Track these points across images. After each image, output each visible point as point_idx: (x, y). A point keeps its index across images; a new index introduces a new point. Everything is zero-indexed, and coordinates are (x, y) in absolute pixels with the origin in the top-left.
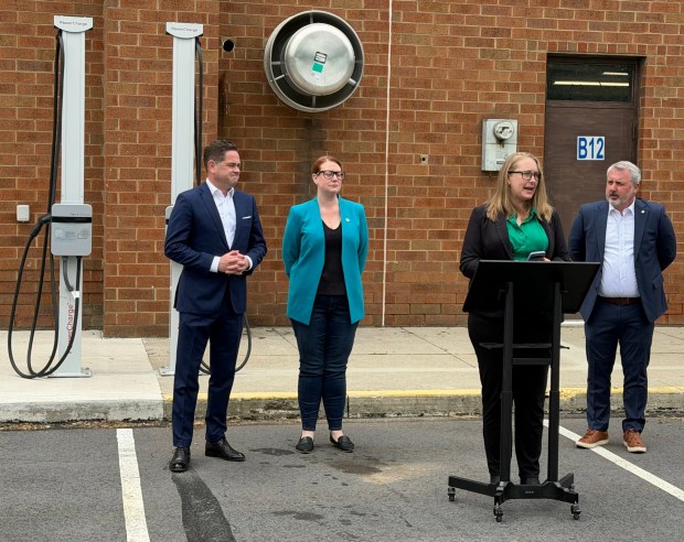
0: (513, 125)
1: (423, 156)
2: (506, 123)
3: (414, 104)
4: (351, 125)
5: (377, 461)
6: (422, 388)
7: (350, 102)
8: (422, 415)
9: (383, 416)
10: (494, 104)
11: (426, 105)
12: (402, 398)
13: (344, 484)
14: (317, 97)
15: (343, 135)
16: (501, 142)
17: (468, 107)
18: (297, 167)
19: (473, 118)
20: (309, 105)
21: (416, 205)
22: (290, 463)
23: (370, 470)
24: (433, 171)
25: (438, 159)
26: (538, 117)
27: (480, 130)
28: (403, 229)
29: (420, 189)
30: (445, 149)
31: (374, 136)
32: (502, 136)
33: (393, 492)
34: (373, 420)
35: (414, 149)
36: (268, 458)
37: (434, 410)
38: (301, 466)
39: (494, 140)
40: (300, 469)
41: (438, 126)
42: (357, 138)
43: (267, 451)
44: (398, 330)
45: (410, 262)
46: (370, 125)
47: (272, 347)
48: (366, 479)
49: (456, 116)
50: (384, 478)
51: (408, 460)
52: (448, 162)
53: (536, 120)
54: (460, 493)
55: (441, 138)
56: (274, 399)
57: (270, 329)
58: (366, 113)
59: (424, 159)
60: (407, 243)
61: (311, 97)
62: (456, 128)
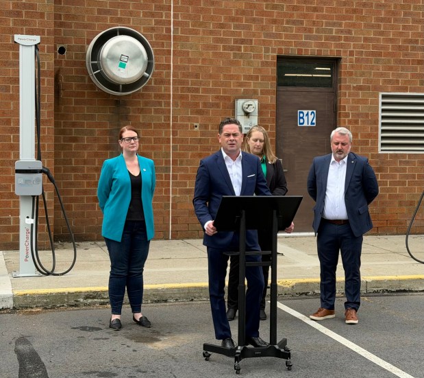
0: (255, 103)
1: (195, 124)
2: (249, 103)
3: (189, 90)
4: (146, 104)
5: (158, 333)
6: (193, 282)
7: (146, 89)
8: (192, 300)
9: (166, 301)
10: (242, 89)
11: (197, 90)
12: (179, 289)
13: (134, 351)
14: (123, 85)
15: (141, 111)
16: (247, 114)
17: (225, 91)
18: (110, 133)
19: (228, 98)
20: (117, 90)
21: (191, 157)
22: (98, 336)
23: (153, 340)
24: (203, 134)
25: (206, 127)
26: (272, 98)
27: (233, 107)
28: (183, 173)
29: (194, 146)
30: (210, 120)
31: (162, 112)
32: (248, 110)
33: (169, 356)
34: (159, 304)
35: (189, 119)
36: (84, 333)
37: (201, 296)
38: (106, 339)
39: (243, 113)
40: (105, 341)
41: (205, 104)
42: (151, 113)
43: (84, 329)
44: (181, 241)
45: (188, 196)
46: (160, 104)
47: (93, 255)
48: (150, 346)
49: (217, 97)
50: (162, 345)
51: (180, 332)
52: (212, 128)
53: (270, 100)
54: (214, 355)
55: (208, 113)
56: (91, 291)
57: (93, 243)
58: (156, 96)
59: (196, 126)
60: (186, 183)
61: (119, 85)
62: (217, 105)
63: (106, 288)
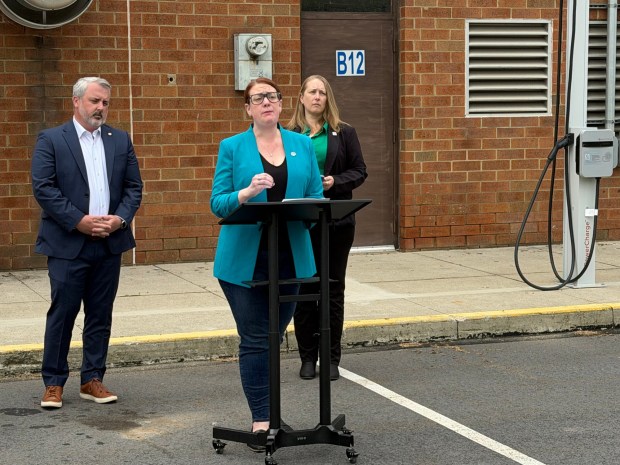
0: (267, 39)
1: (170, 76)
2: (259, 38)
3: (157, 19)
4: (87, 43)
5: (134, 414)
6: (181, 331)
7: (85, 17)
8: (182, 360)
9: (139, 363)
10: (246, 16)
11: (171, 20)
12: (159, 343)
13: (100, 443)
14: (47, 12)
15: (80, 55)
16: (255, 58)
17: (217, 21)
18: (29, 91)
19: (223, 32)
20: (39, 21)
21: (164, 130)
22: (37, 423)
23: (127, 425)
24: (182, 92)
25: (188, 79)
26: (293, 31)
27: (232, 46)
28: (151, 156)
29: (169, 113)
30: (194, 68)
31: (115, 55)
32: (256, 52)
33: (155, 447)
34: (128, 369)
35: (160, 68)
36: (11, 419)
37: (195, 354)
38: (50, 426)
39: (247, 57)
40: (47, 430)
41: (185, 43)
42: (95, 57)
43: (10, 412)
44: (150, 268)
45: (161, 193)
46: (110, 43)
47: (11, 294)
48: (124, 436)
49: (204, 31)
50: (144, 432)
51: (169, 412)
52: (198, 82)
53: (291, 34)
54: (230, 445)
55: (190, 56)
56: (16, 352)
57: (6, 274)
58: (104, 30)
59: (171, 79)
60: (157, 173)
61: (40, 13)
62: (205, 44)
63: (41, 346)
